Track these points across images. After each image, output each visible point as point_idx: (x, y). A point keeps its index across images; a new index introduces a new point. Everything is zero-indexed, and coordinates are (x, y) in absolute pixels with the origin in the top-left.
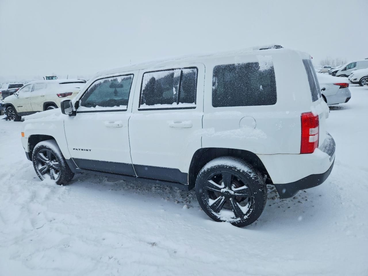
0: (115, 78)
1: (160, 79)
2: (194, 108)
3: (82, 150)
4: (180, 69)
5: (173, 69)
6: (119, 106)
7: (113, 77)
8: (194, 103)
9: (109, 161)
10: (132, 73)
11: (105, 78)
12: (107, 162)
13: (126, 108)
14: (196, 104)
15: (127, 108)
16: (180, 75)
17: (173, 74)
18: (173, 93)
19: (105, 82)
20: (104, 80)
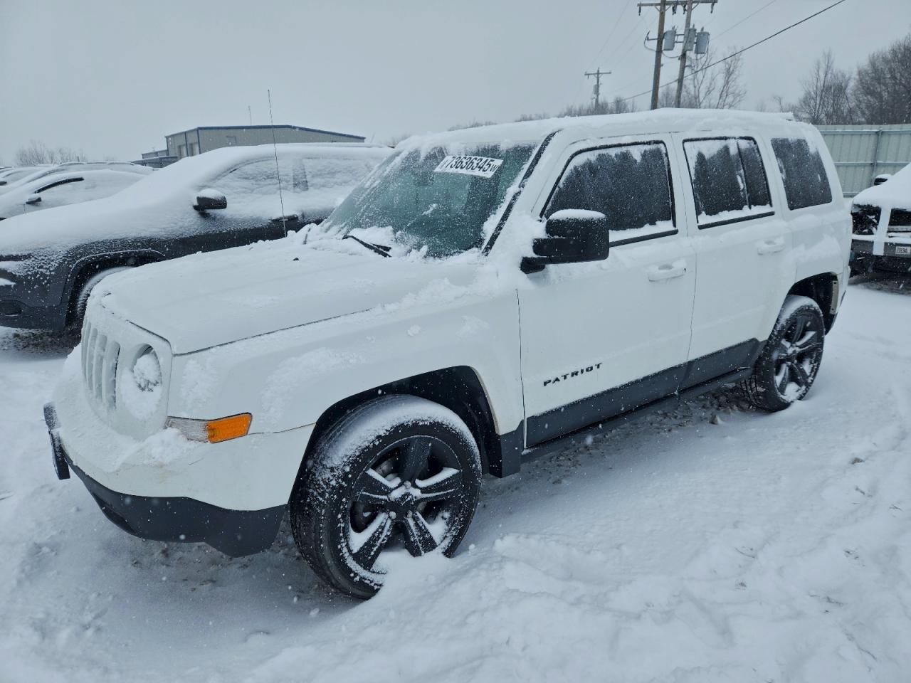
0: (624, 149)
1: (712, 158)
2: (772, 214)
3: (575, 374)
4: (735, 138)
5: (726, 138)
6: (655, 224)
7: (620, 145)
8: (768, 205)
9: (640, 376)
10: (660, 139)
11: (601, 148)
12: (637, 381)
13: (671, 228)
14: (771, 205)
15: (675, 226)
16: (737, 151)
17: (726, 149)
18: (739, 188)
19: (601, 157)
20: (597, 152)
